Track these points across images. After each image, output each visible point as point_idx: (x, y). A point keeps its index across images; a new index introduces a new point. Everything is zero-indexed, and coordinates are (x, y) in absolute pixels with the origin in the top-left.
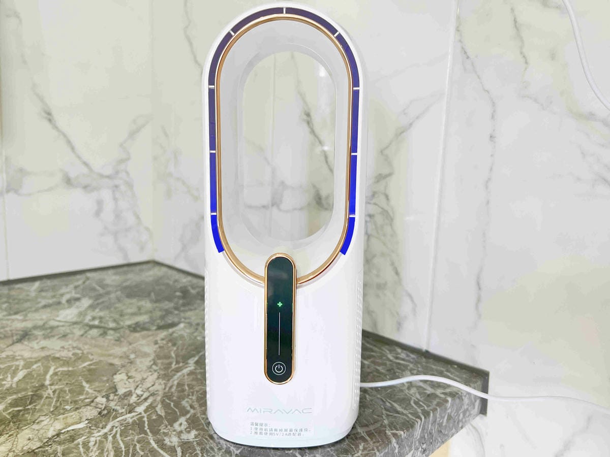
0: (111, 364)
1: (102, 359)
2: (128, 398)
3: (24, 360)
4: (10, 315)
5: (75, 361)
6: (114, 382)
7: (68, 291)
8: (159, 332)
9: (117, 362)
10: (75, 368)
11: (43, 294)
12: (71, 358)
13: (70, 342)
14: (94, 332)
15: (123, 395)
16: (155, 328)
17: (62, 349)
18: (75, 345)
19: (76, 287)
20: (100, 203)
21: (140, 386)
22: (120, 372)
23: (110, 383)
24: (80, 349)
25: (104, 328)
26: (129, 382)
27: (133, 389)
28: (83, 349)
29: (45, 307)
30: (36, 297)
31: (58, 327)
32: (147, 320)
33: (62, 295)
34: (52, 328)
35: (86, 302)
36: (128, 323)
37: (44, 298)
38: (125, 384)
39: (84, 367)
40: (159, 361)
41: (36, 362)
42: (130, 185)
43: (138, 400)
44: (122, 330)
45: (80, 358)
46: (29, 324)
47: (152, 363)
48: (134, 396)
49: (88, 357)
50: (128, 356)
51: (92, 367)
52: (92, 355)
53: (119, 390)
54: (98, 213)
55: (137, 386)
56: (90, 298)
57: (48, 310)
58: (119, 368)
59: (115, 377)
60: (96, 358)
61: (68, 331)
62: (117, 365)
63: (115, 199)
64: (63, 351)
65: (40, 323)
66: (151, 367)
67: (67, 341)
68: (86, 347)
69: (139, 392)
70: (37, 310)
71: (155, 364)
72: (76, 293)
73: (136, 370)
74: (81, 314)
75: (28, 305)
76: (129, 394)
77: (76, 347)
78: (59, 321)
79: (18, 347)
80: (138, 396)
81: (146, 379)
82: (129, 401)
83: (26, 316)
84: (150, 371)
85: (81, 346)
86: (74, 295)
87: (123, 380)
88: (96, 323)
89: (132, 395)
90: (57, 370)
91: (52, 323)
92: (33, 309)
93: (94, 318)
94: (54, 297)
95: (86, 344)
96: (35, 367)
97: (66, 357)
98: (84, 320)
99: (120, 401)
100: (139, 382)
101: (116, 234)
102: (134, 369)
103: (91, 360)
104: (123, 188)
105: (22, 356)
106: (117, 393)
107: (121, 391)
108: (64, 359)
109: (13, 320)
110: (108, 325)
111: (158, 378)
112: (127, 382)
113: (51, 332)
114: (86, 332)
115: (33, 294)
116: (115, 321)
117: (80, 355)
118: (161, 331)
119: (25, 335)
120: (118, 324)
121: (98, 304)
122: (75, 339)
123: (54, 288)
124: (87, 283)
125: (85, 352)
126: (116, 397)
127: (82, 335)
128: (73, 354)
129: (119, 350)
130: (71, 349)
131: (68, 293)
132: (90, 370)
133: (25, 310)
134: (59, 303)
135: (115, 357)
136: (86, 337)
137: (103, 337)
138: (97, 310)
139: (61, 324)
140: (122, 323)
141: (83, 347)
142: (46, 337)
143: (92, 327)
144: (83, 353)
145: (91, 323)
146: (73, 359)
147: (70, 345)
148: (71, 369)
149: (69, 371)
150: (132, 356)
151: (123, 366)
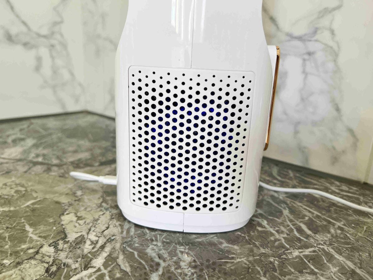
0: (57, 203)
2: (81, 245)
5: (17, 199)
6: (63, 225)
7: (14, 132)
8: (101, 168)
9: (64, 200)
10: (18, 208)
12: (13, 196)
13: (13, 179)
14: (39, 169)
15: (74, 242)
16: (97, 164)
17: (4, 187)
19: (21, 130)
20: (39, 59)
21: (93, 229)
22: (67, 212)
23: (58, 226)
24: (23, 186)
25: (48, 164)
26: (80, 225)
27: (84, 233)
28: (26, 185)
32: (89, 157)
33: (8, 136)
35: (30, 142)
36: (71, 159)
38: (75, 227)
39: (28, 206)
42: (64, 46)
43: (93, 248)
44: (65, 167)
47: (101, 200)
48: (88, 242)
49: (31, 195)
51: (36, 206)
52: (36, 192)
53: (69, 236)
54: (38, 68)
55: (90, 230)
56: (34, 138)
58: (66, 207)
59: (62, 218)
60: (40, 196)
61: (11, 168)
62: (63, 203)
63: (52, 57)
64: (6, 188)
66: (101, 206)
67: (11, 178)
68: (30, 184)
69: (93, 237)
71: (104, 201)
72: (21, 134)
74: (25, 152)
76: (81, 241)
77: (19, 184)
78: (4, 158)
80: (92, 242)
81: (98, 219)
82: (83, 251)
85: (24, 182)
86: (19, 136)
87: (72, 221)
88: (40, 159)
89: (85, 242)
93: (37, 156)
95: (29, 180)
97: (8, 195)
99: (70, 251)
100: (91, 224)
101: (54, 88)
103: (35, 198)
104: (58, 47)
106: (67, 240)
107: (72, 237)
108: (6, 197)
110: (52, 162)
111: (112, 219)
112: (77, 225)
114: (30, 169)
116: (58, 158)
117: (24, 192)
120: (61, 160)
121: (41, 143)
122: (19, 175)
124: (32, 126)
125: (29, 189)
126: (66, 246)
127: (26, 172)
128: (17, 192)
129: (63, 188)
130: (14, 186)
131: (14, 134)
132: (33, 210)
134: (5, 143)
135: (61, 194)
136: (30, 173)
137: (48, 173)
138: (40, 148)
139: (5, 161)
140: (65, 160)
143: (36, 164)
144: (26, 191)
145: (35, 160)
146: (16, 198)
147: (13, 181)
148: (12, 209)
149: (10, 211)
150: (79, 193)
151: (70, 205)
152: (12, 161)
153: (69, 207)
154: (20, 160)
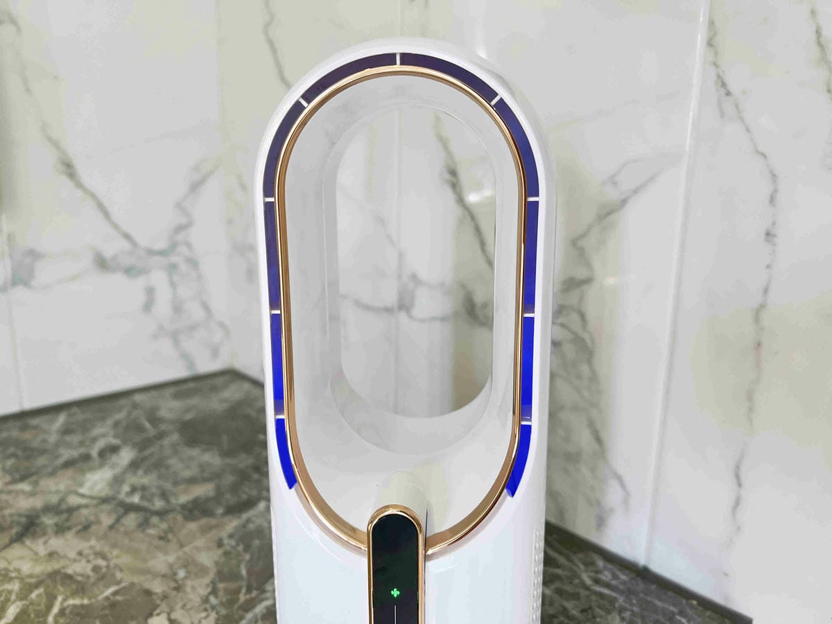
0: (147, 593)
1: (136, 579)
3: (21, 579)
4: (14, 481)
5: (94, 584)
7: (103, 431)
8: (226, 519)
9: (157, 587)
10: (93, 600)
11: (68, 438)
12: (88, 577)
13: (93, 542)
14: (131, 520)
17: (78, 558)
18: (98, 548)
19: (116, 424)
20: (150, 292)
22: (158, 611)
24: (104, 557)
25: (147, 510)
28: (109, 555)
29: (68, 464)
30: (57, 445)
31: (79, 507)
32: (211, 494)
33: (94, 441)
34: (71, 510)
35: (126, 456)
36: (183, 500)
37: (69, 445)
39: (107, 598)
40: (221, 586)
41: (37, 586)
44: (170, 516)
45: (102, 578)
46: (38, 503)
47: (210, 589)
49: (113, 575)
50: (175, 574)
51: (119, 598)
52: (121, 570)
54: (148, 307)
56: (133, 446)
57: (70, 472)
58: (159, 602)
59: (150, 621)
60: (126, 578)
61: (92, 518)
62: (155, 594)
63: (173, 285)
64: (80, 561)
65: (54, 499)
66: (207, 600)
67: (88, 540)
68: (115, 552)
70: (53, 474)
72: (115, 436)
73: (183, 607)
74: (115, 481)
75: (41, 461)
77: (99, 554)
78: (82, 496)
79: (16, 551)
83: (36, 483)
84: (206, 610)
85: (106, 549)
86: (111, 440)
88: (136, 499)
90: (66, 604)
91: (73, 500)
92: (50, 469)
93: (133, 490)
94: (82, 443)
95: (114, 546)
96: (33, 596)
97: (82, 576)
98: (119, 492)
102: (180, 604)
103: (118, 583)
104: (184, 268)
105: (18, 571)
108: (79, 578)
109: (18, 493)
110: (153, 505)
113: (67, 520)
114: (118, 520)
115: (53, 439)
116: (164, 495)
117: (104, 570)
118: (230, 517)
119: (29, 527)
120: (167, 501)
121: (143, 459)
122: (101, 534)
123: (85, 427)
124: (133, 414)
125: (112, 563)
127: (112, 527)
128: (94, 569)
129: (161, 562)
130: (91, 557)
131: (103, 435)
132: (114, 605)
133: (36, 473)
134: (88, 457)
135: (155, 576)
136: (118, 531)
137: (143, 531)
138: (140, 472)
139: (83, 501)
140: (173, 501)
141: (111, 553)
142: (60, 530)
143: (129, 508)
144: (108, 567)
145: (129, 500)
146: (92, 580)
147: (91, 547)
148: (86, 602)
149: (83, 606)
150: (181, 574)
151: (165, 597)
152: (94, 502)
153: (162, 600)
154: (105, 500)
